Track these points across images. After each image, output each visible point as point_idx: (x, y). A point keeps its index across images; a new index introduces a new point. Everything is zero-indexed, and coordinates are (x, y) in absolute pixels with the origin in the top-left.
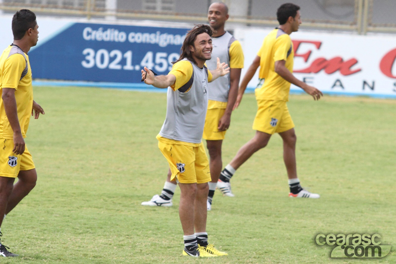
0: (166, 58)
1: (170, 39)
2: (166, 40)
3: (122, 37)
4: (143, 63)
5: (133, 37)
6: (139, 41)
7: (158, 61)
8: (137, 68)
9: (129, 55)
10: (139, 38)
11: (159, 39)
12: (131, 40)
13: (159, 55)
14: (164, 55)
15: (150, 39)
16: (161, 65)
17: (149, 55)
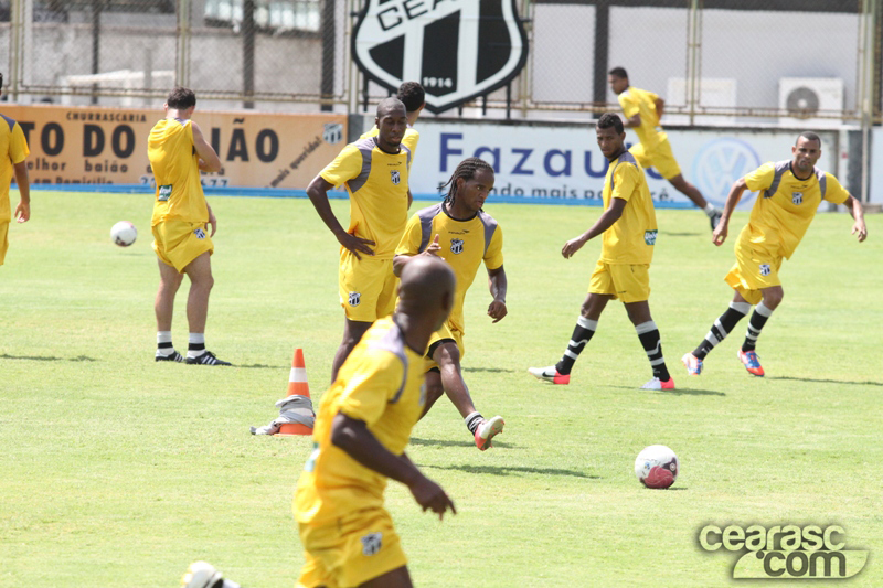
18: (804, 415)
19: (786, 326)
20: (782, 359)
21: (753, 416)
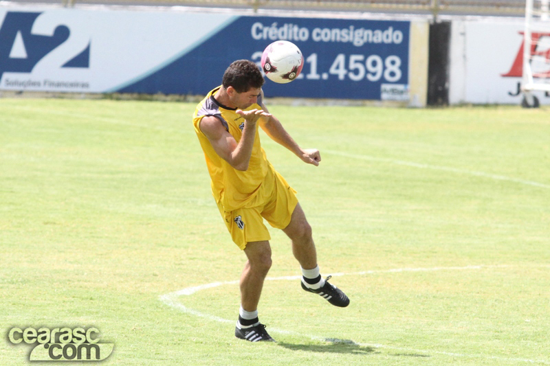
0: (363, 62)
1: (368, 36)
2: (362, 38)
3: (304, 34)
4: (333, 70)
5: (318, 35)
6: (326, 39)
7: (352, 66)
8: (325, 76)
9: (313, 59)
10: (326, 35)
11: (354, 36)
12: (316, 38)
13: (353, 58)
14: (360, 57)
15: (341, 36)
16: (356, 72)
17: (341, 58)
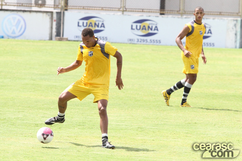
18: (41, 111)
19: (34, 80)
20: (33, 92)
21: (23, 112)
